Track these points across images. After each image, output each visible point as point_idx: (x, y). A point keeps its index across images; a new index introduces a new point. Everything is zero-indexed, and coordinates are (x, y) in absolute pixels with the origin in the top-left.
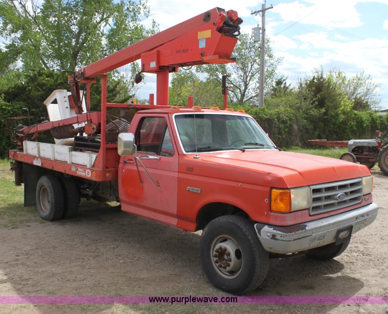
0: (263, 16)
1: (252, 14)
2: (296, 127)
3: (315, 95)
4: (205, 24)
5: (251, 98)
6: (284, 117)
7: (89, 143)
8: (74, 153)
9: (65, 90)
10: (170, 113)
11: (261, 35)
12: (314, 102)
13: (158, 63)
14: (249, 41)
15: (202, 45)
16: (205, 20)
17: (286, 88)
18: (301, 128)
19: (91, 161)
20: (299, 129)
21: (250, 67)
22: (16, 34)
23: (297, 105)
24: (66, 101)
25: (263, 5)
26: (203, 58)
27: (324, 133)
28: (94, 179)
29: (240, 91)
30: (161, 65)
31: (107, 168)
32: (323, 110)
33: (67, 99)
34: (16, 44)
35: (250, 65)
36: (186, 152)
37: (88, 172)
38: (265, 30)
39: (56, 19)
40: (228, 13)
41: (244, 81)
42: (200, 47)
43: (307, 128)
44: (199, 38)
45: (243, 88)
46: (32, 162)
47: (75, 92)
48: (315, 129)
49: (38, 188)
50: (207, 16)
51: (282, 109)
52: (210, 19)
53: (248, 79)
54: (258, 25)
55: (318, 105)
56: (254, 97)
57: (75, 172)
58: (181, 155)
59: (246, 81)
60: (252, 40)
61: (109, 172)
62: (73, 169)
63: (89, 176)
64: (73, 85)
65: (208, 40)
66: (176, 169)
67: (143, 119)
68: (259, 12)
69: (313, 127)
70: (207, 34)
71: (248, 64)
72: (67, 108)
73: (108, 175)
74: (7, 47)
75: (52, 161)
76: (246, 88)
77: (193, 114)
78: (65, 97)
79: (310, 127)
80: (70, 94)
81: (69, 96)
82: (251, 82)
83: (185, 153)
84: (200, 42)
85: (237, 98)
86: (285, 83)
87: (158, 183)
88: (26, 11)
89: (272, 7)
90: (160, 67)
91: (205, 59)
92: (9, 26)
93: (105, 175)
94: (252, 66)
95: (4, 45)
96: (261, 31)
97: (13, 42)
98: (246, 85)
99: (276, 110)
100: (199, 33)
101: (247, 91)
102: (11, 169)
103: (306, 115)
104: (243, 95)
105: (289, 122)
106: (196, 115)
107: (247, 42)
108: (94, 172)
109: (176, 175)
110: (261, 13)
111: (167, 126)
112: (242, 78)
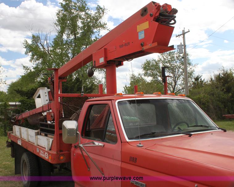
0: (184, 37)
1: (176, 37)
2: (211, 106)
3: (224, 85)
4: (143, 18)
5: (179, 90)
6: (204, 101)
7: (49, 129)
8: (39, 137)
9: (46, 88)
10: (113, 100)
11: (183, 49)
12: (223, 89)
13: (106, 58)
14: (175, 56)
15: (141, 36)
16: (142, 15)
17: (202, 82)
18: (216, 107)
19: (49, 145)
20: (214, 108)
21: (177, 71)
22: (39, 61)
23: (212, 92)
24: (46, 96)
25: (183, 31)
26: (143, 48)
27: (232, 109)
28: (50, 161)
29: (172, 86)
30: (108, 60)
31: (61, 151)
32: (230, 94)
33: (47, 94)
34: (39, 66)
35: (177, 70)
36: (129, 139)
37: (46, 155)
38: (186, 46)
39: (60, 50)
40: (163, 6)
41: (174, 80)
42: (140, 38)
43: (220, 107)
44: (138, 31)
45: (173, 84)
46: (17, 142)
47: (52, 89)
48: (225, 107)
49: (22, 162)
50: (144, 11)
51: (202, 95)
52: (147, 12)
53: (176, 79)
54: (181, 43)
55: (226, 92)
56: (181, 89)
57: (39, 153)
58: (123, 142)
59: (176, 80)
60: (177, 55)
61: (63, 155)
62: (38, 151)
63: (47, 158)
64: (51, 84)
65: (146, 31)
66: (119, 157)
67: (91, 107)
68: (181, 35)
69: (223, 106)
70: (146, 25)
71: (176, 70)
72: (47, 100)
73: (62, 157)
74: (34, 69)
75: (26, 142)
76: (175, 84)
77: (135, 100)
78: (46, 93)
79: (222, 106)
80: (49, 90)
81: (48, 92)
82: (178, 81)
83: (127, 140)
84: (139, 33)
85: (170, 91)
86: (201, 79)
87: (103, 171)
88: (44, 48)
89: (189, 31)
90: (107, 62)
91: (145, 48)
92: (35, 57)
93: (59, 158)
94: (178, 71)
95: (33, 68)
96: (183, 47)
97: (37, 65)
98: (175, 83)
99: (198, 96)
100: (138, 26)
101: (176, 86)
102: (7, 146)
103: (218, 99)
104: (174, 89)
105: (207, 103)
106: (137, 100)
107: (174, 57)
108: (50, 155)
109: (119, 164)
110: (182, 36)
111: (110, 113)
112: (173, 78)
